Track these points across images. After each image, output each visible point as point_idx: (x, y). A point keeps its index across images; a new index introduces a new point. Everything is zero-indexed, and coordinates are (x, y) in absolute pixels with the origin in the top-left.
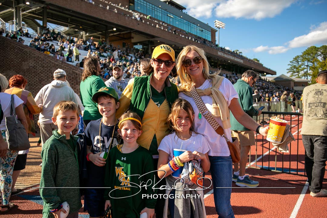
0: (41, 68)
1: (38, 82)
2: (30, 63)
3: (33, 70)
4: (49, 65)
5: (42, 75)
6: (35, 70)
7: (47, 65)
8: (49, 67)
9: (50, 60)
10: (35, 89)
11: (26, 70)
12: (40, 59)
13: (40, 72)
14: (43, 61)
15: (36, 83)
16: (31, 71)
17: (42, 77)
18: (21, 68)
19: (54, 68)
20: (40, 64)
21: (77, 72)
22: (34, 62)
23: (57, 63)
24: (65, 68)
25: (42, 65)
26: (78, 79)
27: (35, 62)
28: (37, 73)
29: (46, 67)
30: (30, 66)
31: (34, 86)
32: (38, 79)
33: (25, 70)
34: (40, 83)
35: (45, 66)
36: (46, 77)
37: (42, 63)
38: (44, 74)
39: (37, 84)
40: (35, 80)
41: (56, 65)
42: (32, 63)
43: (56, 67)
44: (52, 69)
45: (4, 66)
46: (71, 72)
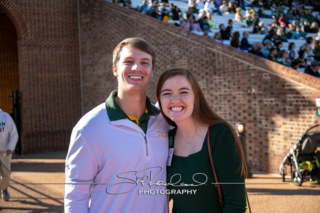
4: (167, 41)
7: (164, 41)
8: (167, 44)
9: (167, 31)
12: (153, 31)
14: (158, 35)
20: (153, 39)
23: (179, 36)
24: (194, 44)
29: (162, 45)
35: (160, 43)
41: (178, 40)
43: (179, 43)
44: (172, 48)
45: (102, 48)
46: (203, 51)
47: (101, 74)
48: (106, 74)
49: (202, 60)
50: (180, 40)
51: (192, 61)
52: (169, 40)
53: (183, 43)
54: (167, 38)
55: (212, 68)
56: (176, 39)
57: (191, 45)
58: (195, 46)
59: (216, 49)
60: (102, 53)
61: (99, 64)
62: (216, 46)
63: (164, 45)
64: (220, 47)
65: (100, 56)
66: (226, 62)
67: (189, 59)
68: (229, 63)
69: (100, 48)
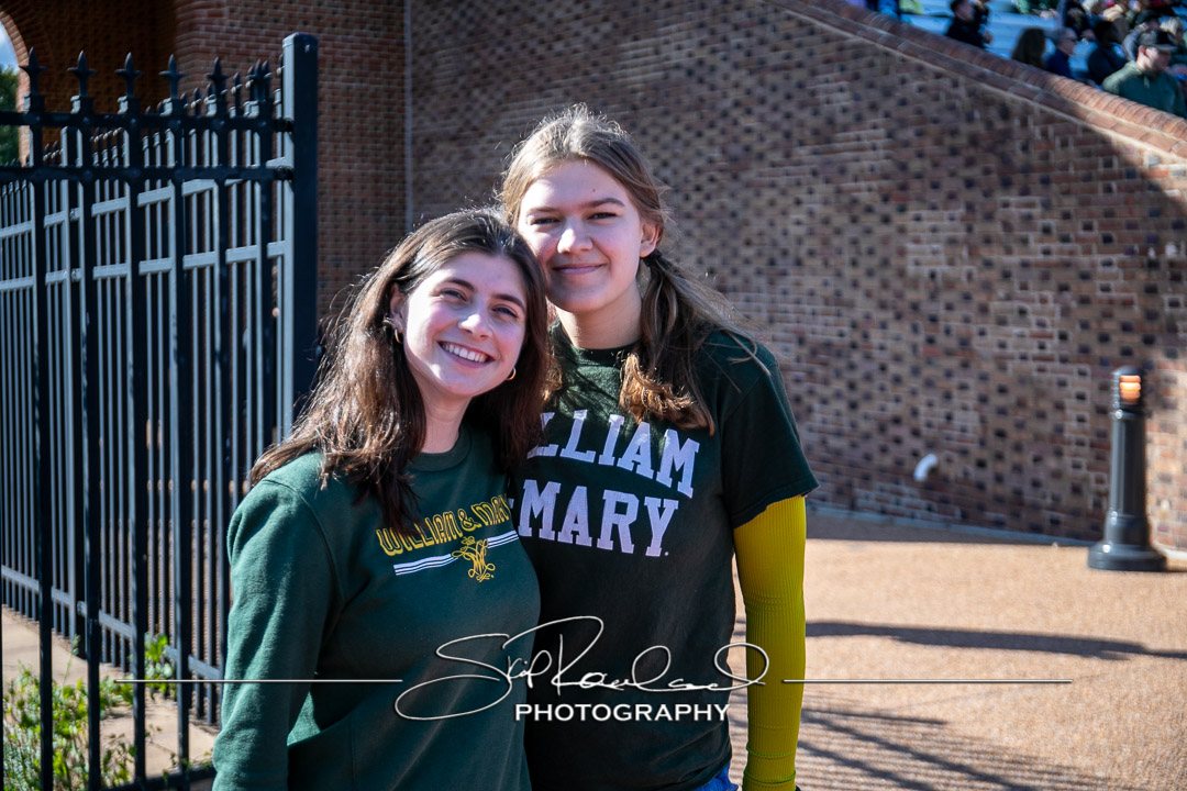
0: (743, 72)
1: (721, 170)
2: (673, 45)
3: (688, 92)
4: (799, 55)
5: (751, 122)
6: (704, 91)
7: (788, 57)
8: (800, 65)
9: (805, 18)
10: (702, 214)
11: (640, 94)
12: (739, 17)
13: (737, 104)
14: (759, 32)
15: (703, 179)
17: (747, 139)
18: (612, 78)
19: (829, 76)
20: (739, 47)
21: (1008, 95)
22: (696, 39)
23: (853, 39)
24: (920, 69)
26: (1018, 145)
27: (705, 37)
28: (713, 108)
29: (776, 69)
30: (673, 62)
31: (696, 197)
32: (724, 152)
33: (634, 91)
34: (735, 177)
36: (777, 136)
37: (754, 40)
38: (762, 119)
39: (714, 187)
40: (699, 154)
41: (848, 53)
42: (685, 43)
43: (851, 65)
44: (820, 83)
45: (508, 73)
46: (957, 97)
49: (954, 133)
50: (859, 52)
51: (908, 134)
52: (811, 54)
53: (871, 64)
54: (799, 45)
55: (993, 163)
56: (841, 49)
57: (907, 75)
58: (924, 79)
59: (1016, 93)
60: (508, 94)
61: (493, 137)
62: (1014, 80)
63: (786, 72)
64: (1030, 86)
65: (499, 103)
66: (1058, 142)
67: (894, 125)
68: (1072, 148)
69: (498, 74)
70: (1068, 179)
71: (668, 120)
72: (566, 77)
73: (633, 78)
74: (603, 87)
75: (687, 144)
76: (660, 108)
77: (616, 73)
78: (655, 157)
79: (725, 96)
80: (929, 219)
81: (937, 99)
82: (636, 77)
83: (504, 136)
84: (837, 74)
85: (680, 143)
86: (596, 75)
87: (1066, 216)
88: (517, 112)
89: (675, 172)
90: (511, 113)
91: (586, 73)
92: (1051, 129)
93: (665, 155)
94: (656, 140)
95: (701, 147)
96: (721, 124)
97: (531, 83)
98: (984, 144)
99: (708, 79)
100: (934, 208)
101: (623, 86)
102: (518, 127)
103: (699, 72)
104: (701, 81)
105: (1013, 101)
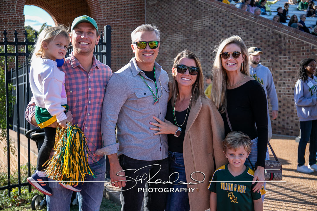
0: (222, 27)
2: (206, 21)
3: (209, 32)
4: (234, 23)
6: (213, 32)
7: (232, 24)
8: (234, 26)
11: (198, 33)
13: (220, 35)
16: (206, 34)
18: (192, 29)
20: (221, 21)
21: (281, 32)
22: (211, 20)
23: (246, 19)
24: (261, 26)
25: (223, 23)
26: (283, 44)
27: (213, 19)
28: (215, 36)
29: (229, 27)
30: (206, 25)
33: (197, 32)
35: (228, 25)
37: (224, 20)
41: (245, 23)
42: (208, 21)
43: (246, 25)
44: (239, 30)
45: (168, 28)
46: (270, 33)
47: (167, 52)
48: (171, 52)
49: (269, 41)
50: (247, 22)
51: (259, 41)
52: (237, 23)
53: (250, 25)
54: (234, 21)
55: (278, 48)
56: (244, 22)
57: (258, 28)
58: (262, 29)
59: (282, 32)
60: (168, 33)
61: (165, 43)
62: (282, 29)
63: (231, 27)
64: (286, 30)
65: (166, 35)
66: (292, 43)
67: (255, 40)
68: (295, 45)
69: (166, 28)
70: (294, 52)
71: (205, 39)
72: (181, 29)
73: (196, 29)
74: (190, 31)
75: (209, 44)
76: (203, 36)
77: (193, 28)
78: (202, 48)
79: (217, 33)
80: (263, 62)
81: (265, 33)
82: (197, 29)
83: (167, 43)
84: (243, 28)
85: (207, 44)
86: (188, 28)
87: (294, 60)
88: (170, 37)
89: (206, 51)
90: (169, 38)
91: (186, 28)
92: (290, 40)
93: (204, 47)
94: (202, 44)
95: (212, 45)
96: (216, 40)
97: (174, 30)
98: (276, 44)
99: (214, 29)
100: (264, 59)
101: (194, 31)
102: (171, 41)
103: (212, 27)
104: (212, 30)
105: (282, 34)
